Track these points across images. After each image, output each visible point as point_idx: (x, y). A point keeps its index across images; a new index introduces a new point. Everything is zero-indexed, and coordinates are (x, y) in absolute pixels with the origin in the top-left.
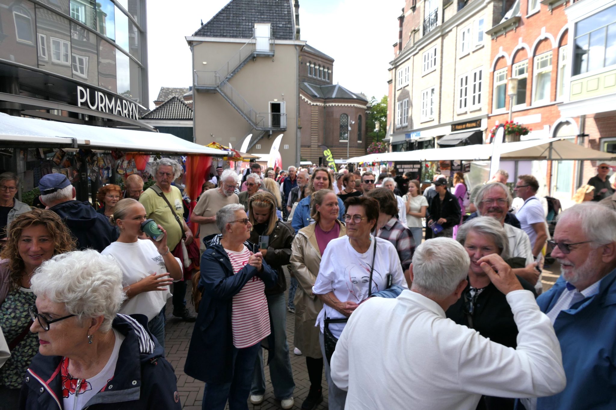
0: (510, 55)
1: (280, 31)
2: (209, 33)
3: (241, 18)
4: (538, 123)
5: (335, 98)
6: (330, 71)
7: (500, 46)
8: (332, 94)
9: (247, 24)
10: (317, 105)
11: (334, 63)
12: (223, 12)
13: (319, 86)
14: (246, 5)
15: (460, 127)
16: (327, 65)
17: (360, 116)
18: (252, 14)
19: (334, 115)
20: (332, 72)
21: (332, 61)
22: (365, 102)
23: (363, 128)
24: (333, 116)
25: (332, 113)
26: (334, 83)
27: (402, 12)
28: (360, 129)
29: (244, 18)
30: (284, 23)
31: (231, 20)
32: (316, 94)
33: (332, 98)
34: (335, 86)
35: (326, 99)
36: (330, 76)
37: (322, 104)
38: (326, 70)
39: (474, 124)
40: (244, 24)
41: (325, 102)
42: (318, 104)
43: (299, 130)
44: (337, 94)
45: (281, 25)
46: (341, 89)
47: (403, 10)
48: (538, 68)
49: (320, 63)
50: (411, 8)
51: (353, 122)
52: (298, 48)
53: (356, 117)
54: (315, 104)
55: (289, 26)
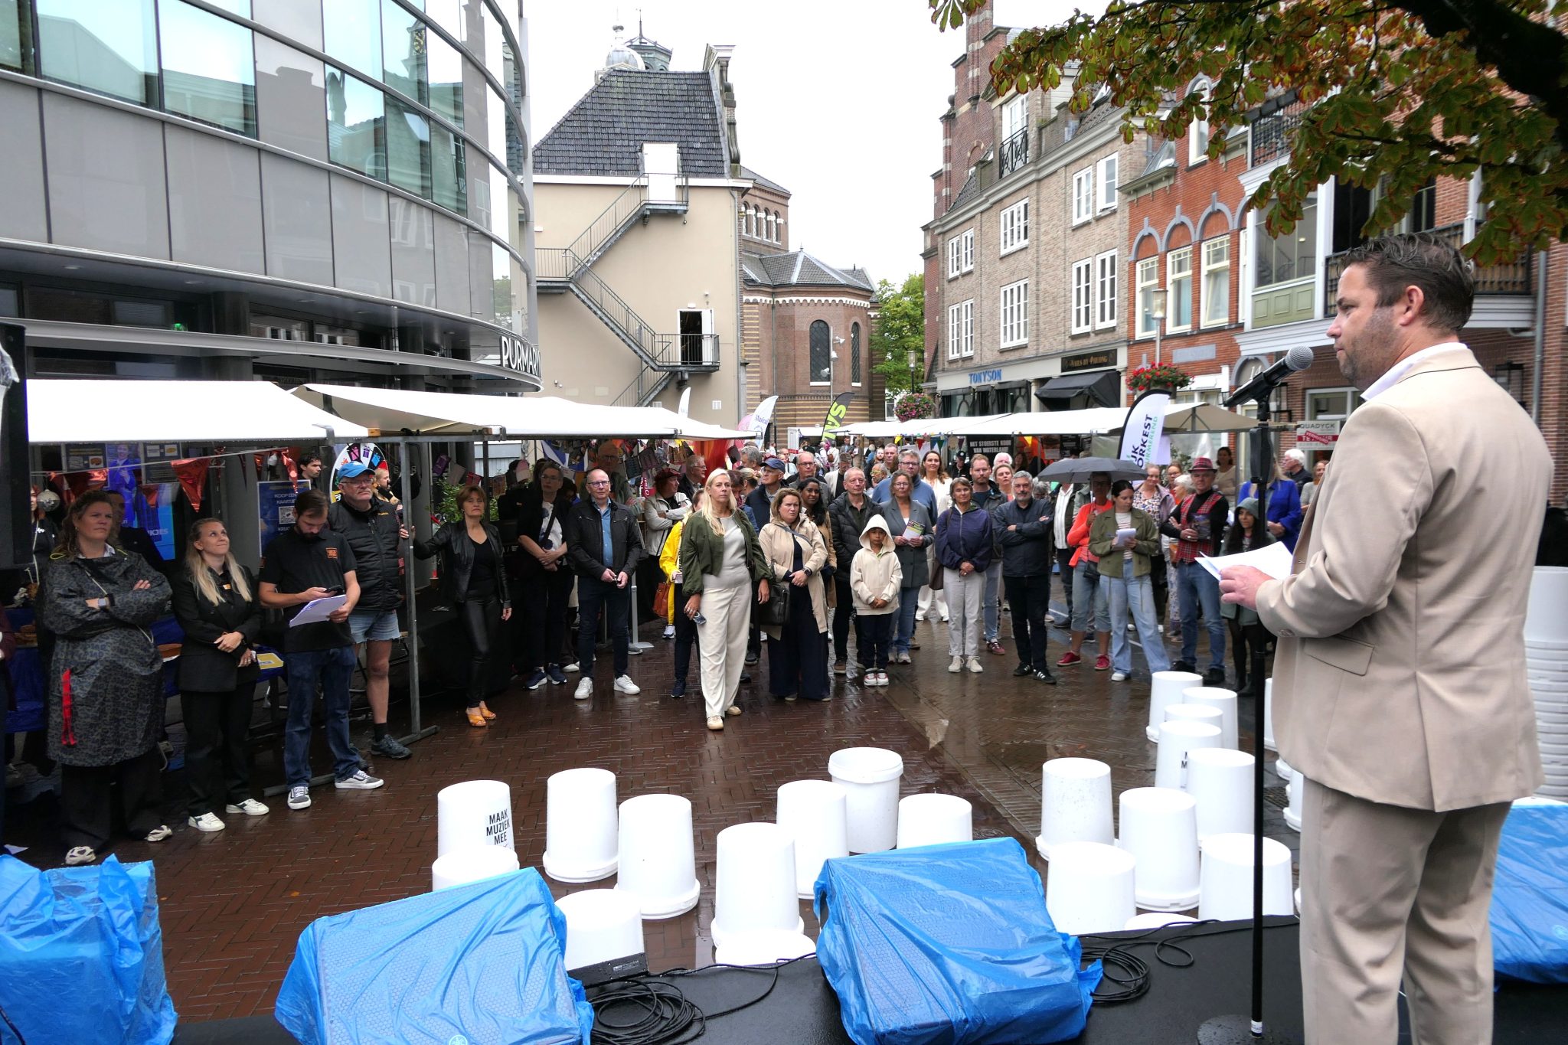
0: (1161, 235)
1: (696, 157)
2: (545, 166)
3: (611, 131)
4: (1212, 360)
5: (797, 285)
6: (780, 221)
7: (1145, 216)
8: (791, 275)
9: (626, 143)
10: (755, 303)
11: (790, 202)
12: (572, 118)
13: (757, 256)
14: (621, 102)
15: (1077, 363)
16: (773, 207)
17: (856, 324)
18: (635, 120)
19: (797, 323)
20: (786, 223)
21: (786, 196)
22: (866, 293)
23: (864, 353)
24: (793, 326)
25: (792, 318)
26: (793, 248)
27: (949, 106)
28: (856, 357)
29: (618, 131)
30: (704, 140)
31: (590, 136)
32: (753, 276)
33: (790, 285)
34: (795, 256)
35: (775, 287)
36: (781, 232)
37: (769, 299)
38: (772, 218)
39: (1104, 359)
40: (619, 143)
41: (773, 295)
42: (758, 298)
43: (742, 368)
44: (800, 276)
45: (698, 145)
46: (808, 263)
47: (952, 101)
48: (1209, 264)
49: (759, 201)
50: (970, 100)
51: (842, 341)
52: (735, 193)
53: (847, 328)
54: (751, 299)
55: (715, 146)
